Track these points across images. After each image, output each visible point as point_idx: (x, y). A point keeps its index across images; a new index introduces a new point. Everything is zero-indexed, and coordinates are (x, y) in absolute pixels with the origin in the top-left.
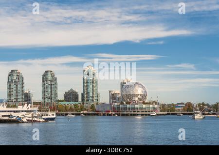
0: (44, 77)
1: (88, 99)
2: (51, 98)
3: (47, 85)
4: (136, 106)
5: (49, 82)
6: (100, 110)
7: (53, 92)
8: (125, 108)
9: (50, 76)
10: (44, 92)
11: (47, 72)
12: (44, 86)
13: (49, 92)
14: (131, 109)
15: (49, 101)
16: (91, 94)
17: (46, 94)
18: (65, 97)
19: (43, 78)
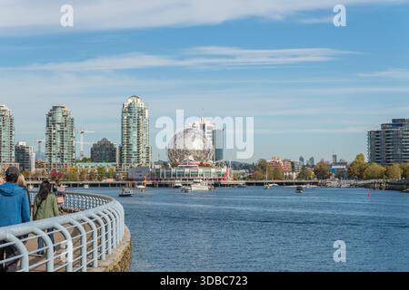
0: (50, 118)
1: (129, 156)
2: (61, 156)
3: (54, 131)
4: (187, 170)
5: (58, 127)
6: (134, 177)
7: (65, 144)
8: (169, 175)
9: (60, 115)
10: (50, 144)
11: (55, 108)
12: (49, 133)
13: (59, 145)
14: (179, 176)
15: (59, 161)
16: (135, 148)
17: (54, 149)
18: (92, 152)
19: (48, 119)
